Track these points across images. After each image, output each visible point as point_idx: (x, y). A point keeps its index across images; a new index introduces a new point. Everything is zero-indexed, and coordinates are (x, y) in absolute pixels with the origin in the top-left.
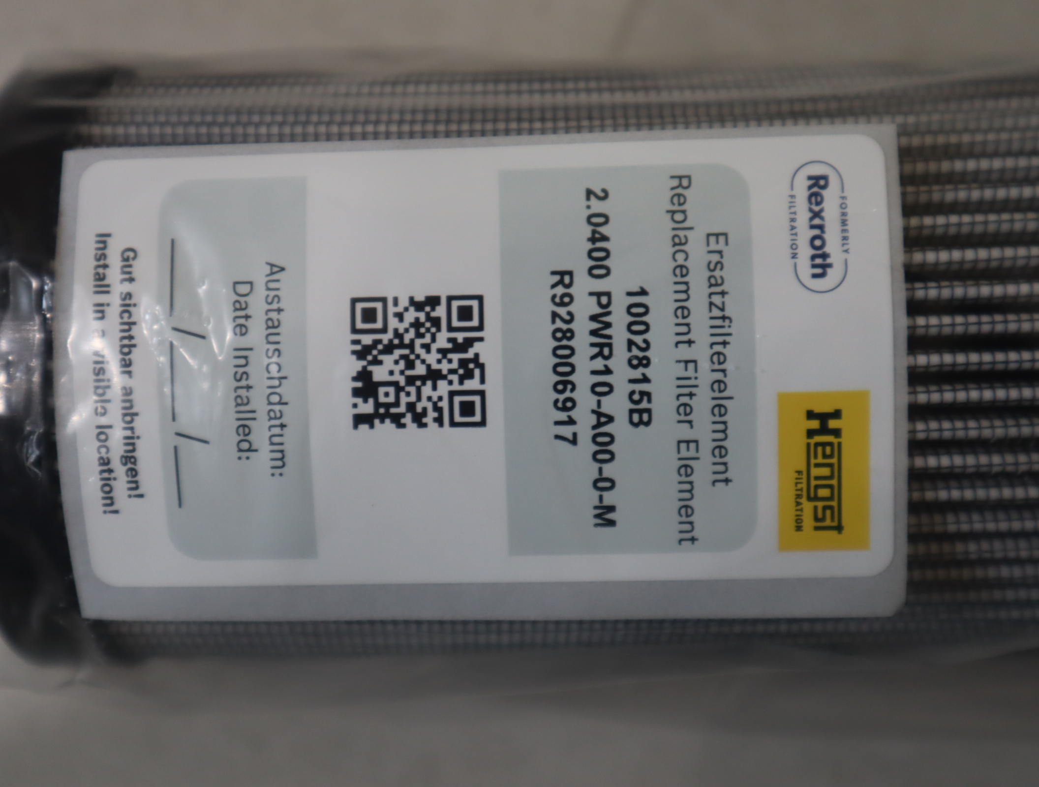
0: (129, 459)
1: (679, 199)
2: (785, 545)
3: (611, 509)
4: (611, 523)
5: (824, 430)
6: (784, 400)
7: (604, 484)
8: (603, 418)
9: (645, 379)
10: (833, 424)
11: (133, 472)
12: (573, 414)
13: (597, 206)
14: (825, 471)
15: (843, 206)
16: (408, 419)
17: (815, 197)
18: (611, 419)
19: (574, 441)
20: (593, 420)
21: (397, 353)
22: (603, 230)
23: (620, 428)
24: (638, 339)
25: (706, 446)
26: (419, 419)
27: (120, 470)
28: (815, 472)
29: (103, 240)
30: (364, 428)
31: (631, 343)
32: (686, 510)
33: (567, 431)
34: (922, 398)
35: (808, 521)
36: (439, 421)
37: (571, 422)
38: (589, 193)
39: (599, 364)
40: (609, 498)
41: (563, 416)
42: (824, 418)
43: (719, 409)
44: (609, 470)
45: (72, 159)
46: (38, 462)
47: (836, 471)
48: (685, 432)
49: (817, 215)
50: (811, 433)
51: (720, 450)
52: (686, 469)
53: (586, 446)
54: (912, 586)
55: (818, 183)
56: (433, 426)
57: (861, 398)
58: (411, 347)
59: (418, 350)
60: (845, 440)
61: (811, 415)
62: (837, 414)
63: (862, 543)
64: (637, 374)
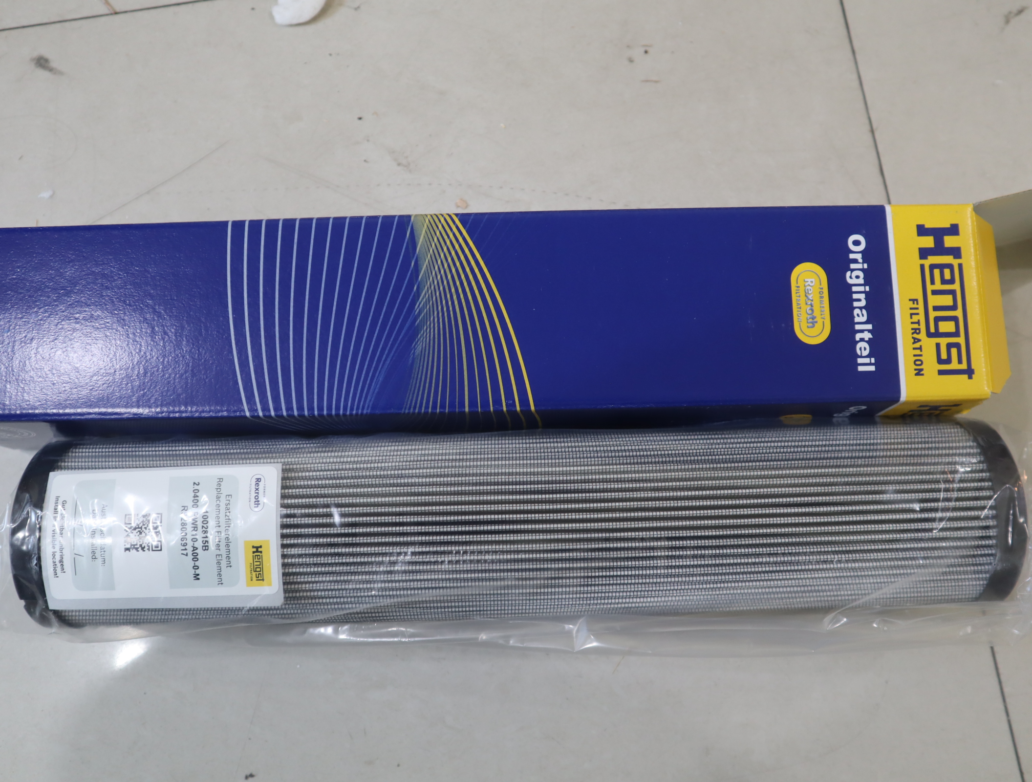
0: (61, 561)
1: (219, 485)
2: (248, 585)
3: (198, 575)
4: (198, 579)
5: (257, 551)
6: (246, 543)
7: (196, 567)
8: (195, 548)
9: (207, 537)
10: (260, 549)
11: (62, 565)
12: (187, 547)
13: (196, 487)
14: (258, 563)
15: (265, 487)
16: (140, 549)
17: (257, 484)
18: (197, 549)
19: (187, 555)
20: (192, 549)
21: (137, 530)
22: (197, 494)
23: (200, 551)
24: (205, 525)
25: (224, 556)
26: (143, 549)
27: (59, 565)
28: (255, 563)
29: (57, 498)
30: (127, 551)
31: (203, 527)
32: (220, 575)
33: (185, 552)
34: (285, 542)
35: (254, 578)
36: (149, 549)
37: (186, 549)
38: (194, 483)
39: (194, 533)
40: (198, 572)
41: (184, 548)
42: (257, 548)
43: (228, 545)
44: (197, 563)
45: (51, 474)
46: (36, 565)
47: (261, 563)
48: (218, 552)
49: (257, 489)
50: (254, 552)
51: (228, 557)
52: (219, 563)
53: (190, 557)
54: (286, 598)
55: (258, 480)
56: (147, 551)
57: (267, 542)
58: (141, 528)
59: (143, 529)
60: (263, 554)
61: (253, 547)
62: (261, 547)
63: (270, 584)
64: (204, 536)
